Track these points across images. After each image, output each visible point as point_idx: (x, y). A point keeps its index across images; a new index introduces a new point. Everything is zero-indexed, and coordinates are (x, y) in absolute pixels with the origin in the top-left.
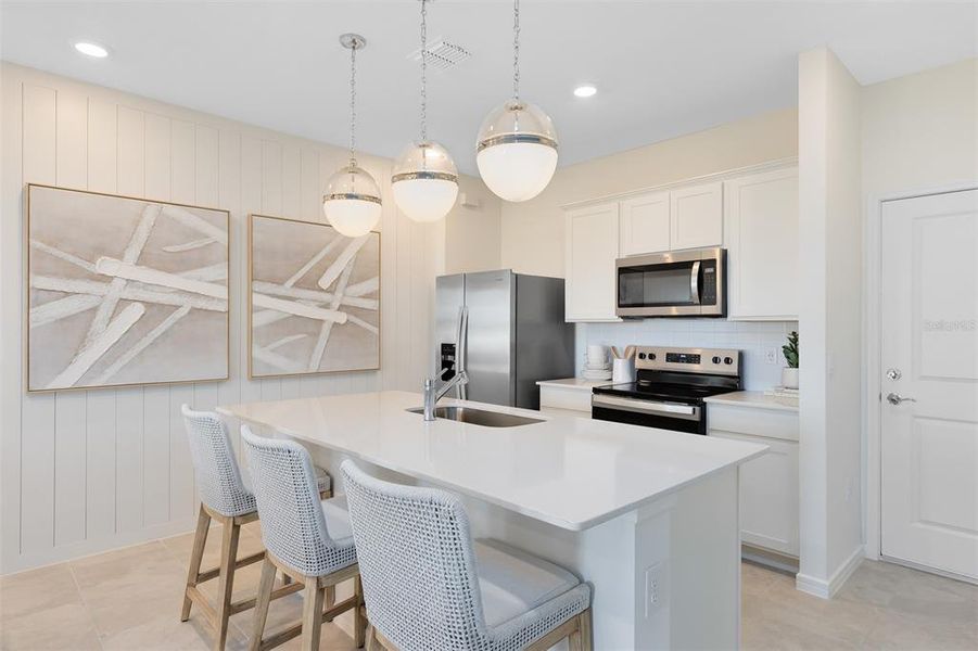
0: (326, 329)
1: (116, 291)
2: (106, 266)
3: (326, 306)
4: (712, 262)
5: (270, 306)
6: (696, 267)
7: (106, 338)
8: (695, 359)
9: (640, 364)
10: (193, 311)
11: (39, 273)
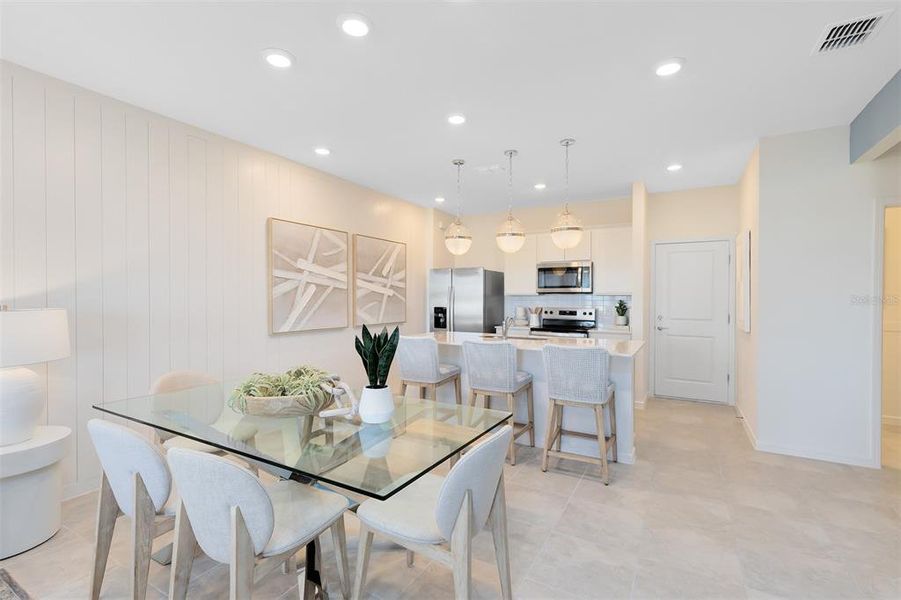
0: (385, 298)
1: (305, 278)
2: (301, 264)
3: (385, 286)
4: (588, 268)
5: (364, 287)
6: (580, 270)
7: (302, 302)
8: (574, 313)
9: (544, 316)
10: (335, 288)
11: (276, 268)
